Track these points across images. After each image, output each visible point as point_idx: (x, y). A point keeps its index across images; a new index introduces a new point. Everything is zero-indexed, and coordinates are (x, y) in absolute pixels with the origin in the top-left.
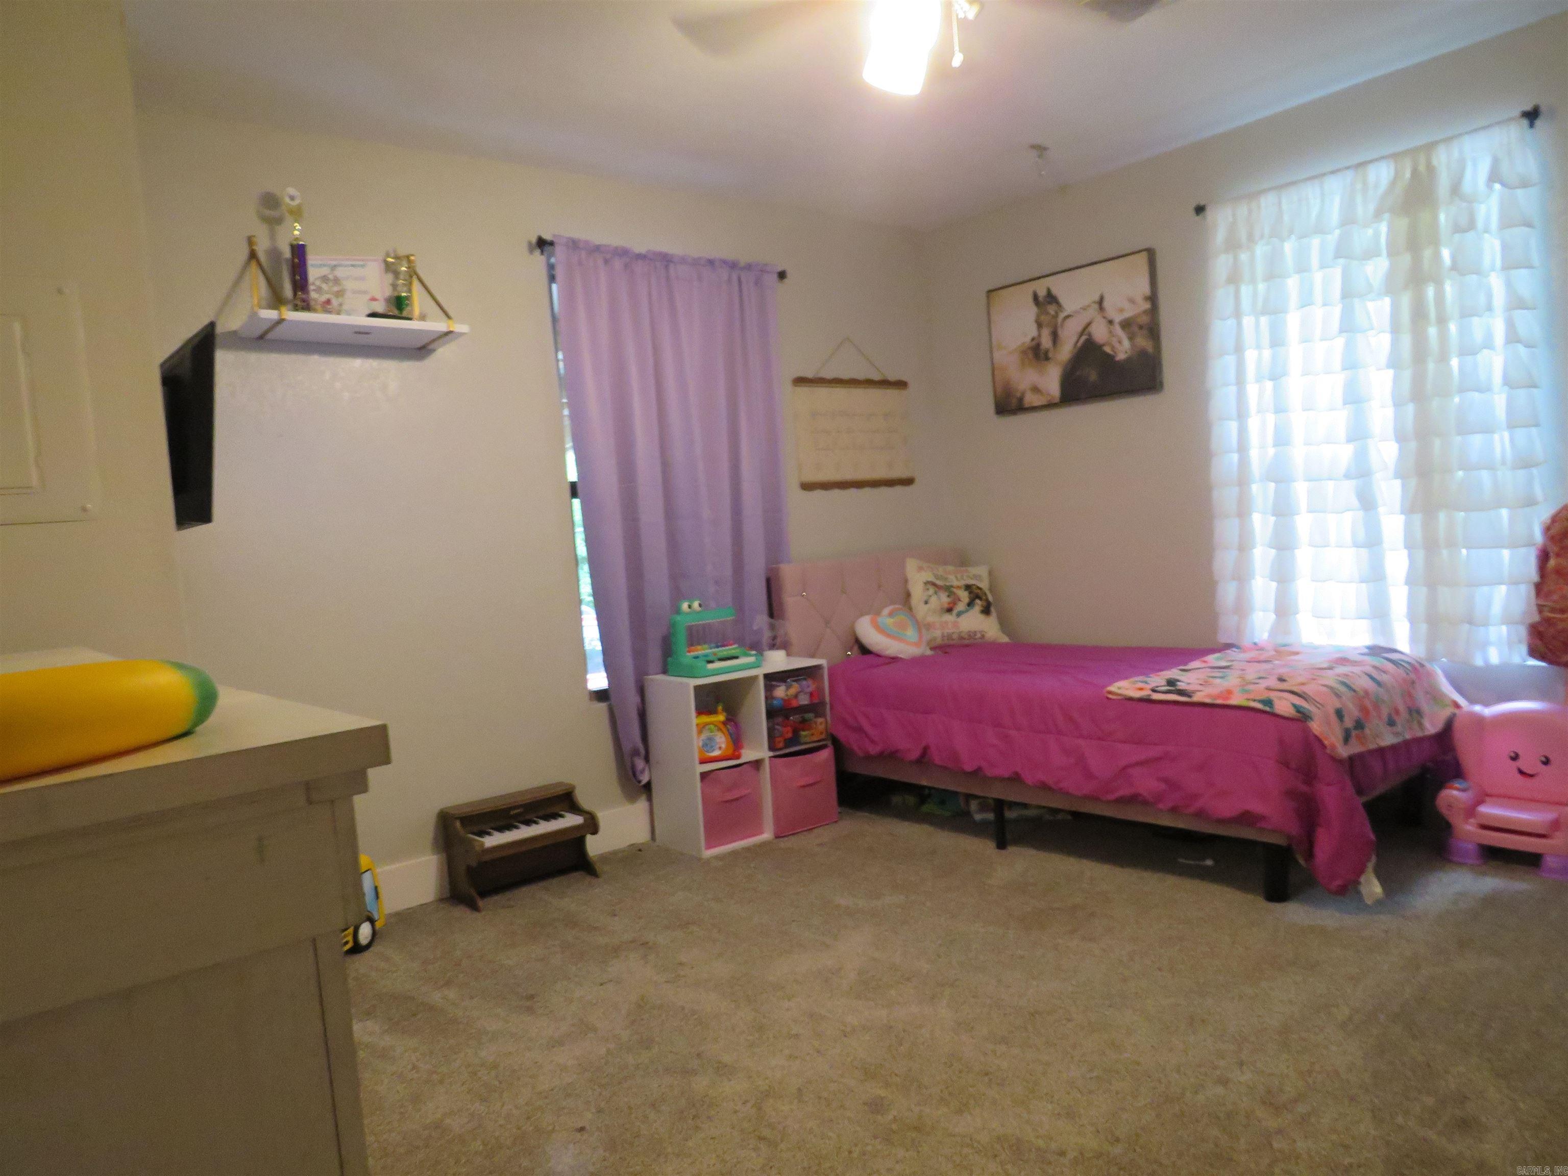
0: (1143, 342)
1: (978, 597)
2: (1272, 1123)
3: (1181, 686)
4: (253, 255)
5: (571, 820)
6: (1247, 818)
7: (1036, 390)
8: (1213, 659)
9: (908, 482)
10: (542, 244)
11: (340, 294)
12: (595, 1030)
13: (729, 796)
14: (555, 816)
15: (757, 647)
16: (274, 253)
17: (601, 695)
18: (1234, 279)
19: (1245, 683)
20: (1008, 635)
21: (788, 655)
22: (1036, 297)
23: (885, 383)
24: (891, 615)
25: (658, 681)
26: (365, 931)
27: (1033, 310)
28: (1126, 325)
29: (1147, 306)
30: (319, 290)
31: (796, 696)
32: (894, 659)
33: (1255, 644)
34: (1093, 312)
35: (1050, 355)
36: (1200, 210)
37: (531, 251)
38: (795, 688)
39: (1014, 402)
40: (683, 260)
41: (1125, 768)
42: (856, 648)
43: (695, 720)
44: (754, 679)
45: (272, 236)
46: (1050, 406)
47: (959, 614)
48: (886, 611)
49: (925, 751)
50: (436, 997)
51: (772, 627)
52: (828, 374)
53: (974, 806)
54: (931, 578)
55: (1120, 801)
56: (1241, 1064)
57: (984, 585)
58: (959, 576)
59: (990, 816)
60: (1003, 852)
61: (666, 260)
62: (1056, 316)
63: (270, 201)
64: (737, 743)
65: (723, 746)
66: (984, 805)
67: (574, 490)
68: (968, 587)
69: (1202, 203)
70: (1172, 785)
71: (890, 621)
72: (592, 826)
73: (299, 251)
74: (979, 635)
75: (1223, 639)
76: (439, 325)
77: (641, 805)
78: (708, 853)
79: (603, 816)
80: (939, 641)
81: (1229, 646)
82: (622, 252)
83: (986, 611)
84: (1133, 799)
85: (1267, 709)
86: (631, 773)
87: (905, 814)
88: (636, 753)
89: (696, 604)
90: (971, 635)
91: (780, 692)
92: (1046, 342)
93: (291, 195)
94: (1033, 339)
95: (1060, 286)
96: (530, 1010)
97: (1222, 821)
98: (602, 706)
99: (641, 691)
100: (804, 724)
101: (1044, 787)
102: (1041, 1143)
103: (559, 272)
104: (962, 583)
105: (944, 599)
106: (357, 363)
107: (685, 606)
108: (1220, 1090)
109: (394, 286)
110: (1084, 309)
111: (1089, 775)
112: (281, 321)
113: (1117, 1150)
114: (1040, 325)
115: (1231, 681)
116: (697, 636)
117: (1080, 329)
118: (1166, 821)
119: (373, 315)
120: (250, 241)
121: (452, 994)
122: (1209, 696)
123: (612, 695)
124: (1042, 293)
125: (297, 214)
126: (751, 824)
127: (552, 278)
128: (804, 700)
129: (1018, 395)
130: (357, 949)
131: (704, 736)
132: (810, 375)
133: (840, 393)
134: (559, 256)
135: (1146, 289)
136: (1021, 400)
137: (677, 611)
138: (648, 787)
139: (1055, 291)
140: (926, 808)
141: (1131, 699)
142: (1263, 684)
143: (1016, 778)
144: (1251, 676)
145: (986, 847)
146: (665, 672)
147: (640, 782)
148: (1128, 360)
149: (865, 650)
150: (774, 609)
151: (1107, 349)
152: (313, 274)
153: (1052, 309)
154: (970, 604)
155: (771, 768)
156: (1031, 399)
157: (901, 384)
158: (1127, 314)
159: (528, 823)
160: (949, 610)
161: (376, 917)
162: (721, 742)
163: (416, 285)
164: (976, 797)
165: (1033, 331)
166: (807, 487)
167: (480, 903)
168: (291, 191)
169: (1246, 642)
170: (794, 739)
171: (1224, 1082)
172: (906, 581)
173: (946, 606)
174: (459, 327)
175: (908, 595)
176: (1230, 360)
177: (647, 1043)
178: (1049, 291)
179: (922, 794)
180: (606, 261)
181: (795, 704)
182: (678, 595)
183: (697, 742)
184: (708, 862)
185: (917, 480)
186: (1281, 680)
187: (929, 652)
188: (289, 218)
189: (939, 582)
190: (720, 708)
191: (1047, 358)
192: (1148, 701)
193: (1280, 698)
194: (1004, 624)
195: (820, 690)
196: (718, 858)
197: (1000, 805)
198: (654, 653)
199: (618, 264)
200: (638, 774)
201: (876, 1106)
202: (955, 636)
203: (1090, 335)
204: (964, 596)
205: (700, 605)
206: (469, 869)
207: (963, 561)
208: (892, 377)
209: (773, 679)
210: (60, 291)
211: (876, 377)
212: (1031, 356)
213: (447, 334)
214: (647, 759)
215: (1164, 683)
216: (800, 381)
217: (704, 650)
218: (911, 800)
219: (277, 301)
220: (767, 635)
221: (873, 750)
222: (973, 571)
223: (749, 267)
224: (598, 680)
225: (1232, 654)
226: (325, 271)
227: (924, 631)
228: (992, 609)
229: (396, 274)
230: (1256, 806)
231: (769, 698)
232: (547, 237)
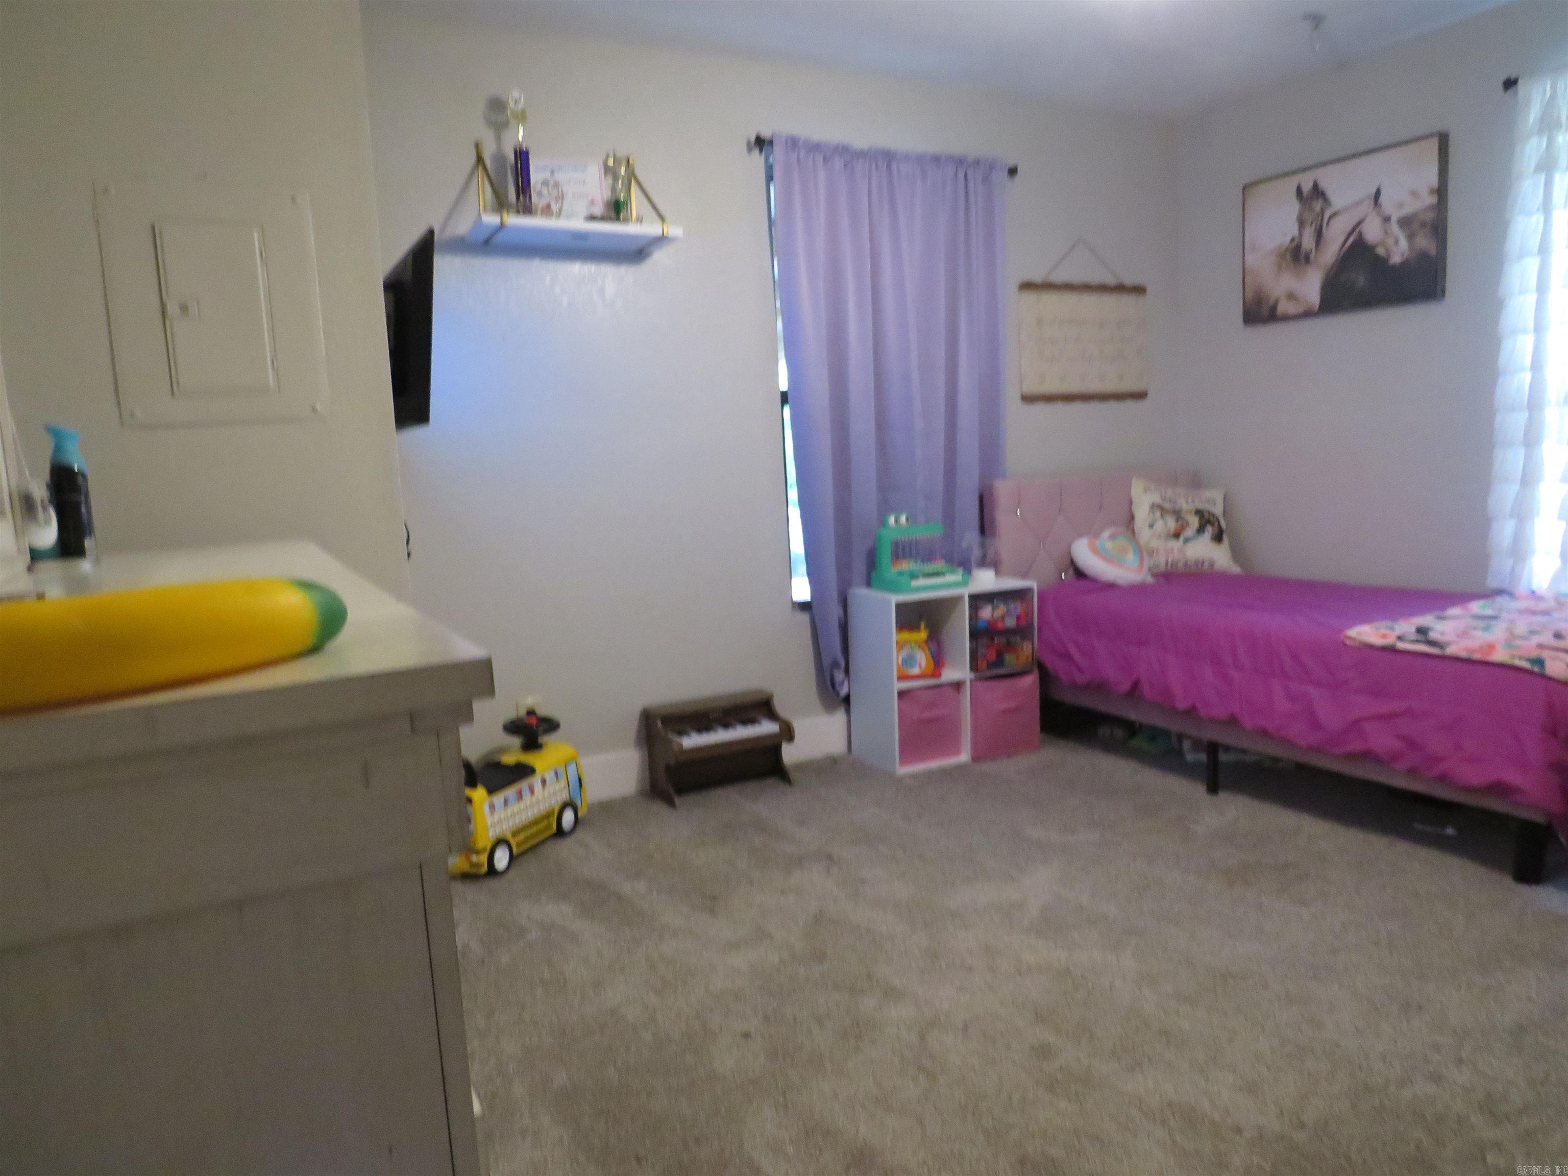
0: (1424, 242)
1: (1209, 522)
2: (1489, 1134)
3: (1433, 635)
4: (480, 160)
5: (767, 727)
6: (1499, 789)
7: (1291, 296)
8: (1476, 607)
9: (1140, 396)
10: (761, 143)
11: (561, 197)
12: (771, 937)
13: (927, 715)
14: (751, 721)
15: (965, 565)
16: (500, 158)
17: (804, 607)
18: (1547, 166)
19: (1512, 636)
20: (1242, 566)
21: (998, 573)
22: (1299, 191)
23: (1120, 288)
24: (1113, 537)
25: (860, 594)
26: (568, 817)
27: (1294, 207)
28: (1405, 222)
29: (1433, 200)
30: (540, 194)
31: (1003, 618)
32: (1111, 586)
33: (1533, 592)
34: (1368, 206)
35: (1312, 256)
36: (1510, 84)
37: (750, 149)
38: (1001, 609)
39: (1265, 311)
40: (907, 157)
41: (1358, 721)
42: (1071, 572)
43: (894, 636)
44: (958, 599)
45: (498, 139)
46: (1307, 314)
47: (1186, 541)
48: (1106, 534)
49: (1136, 684)
50: (627, 888)
51: (983, 545)
52: (1058, 277)
53: (1186, 745)
54: (1158, 500)
55: (1352, 757)
56: (1460, 1061)
57: (1218, 510)
58: (1190, 499)
59: (1203, 757)
60: (1215, 798)
61: (888, 157)
62: (1323, 212)
63: (497, 105)
64: (938, 662)
65: (923, 665)
66: (1198, 745)
67: (785, 398)
68: (1199, 513)
69: (1513, 77)
70: (1411, 743)
71: (1109, 545)
72: (788, 733)
73: (522, 156)
74: (1206, 564)
75: (1493, 583)
76: (652, 229)
77: (839, 717)
78: (904, 770)
79: (799, 726)
80: (1162, 568)
81: (1499, 592)
82: (843, 150)
83: (1218, 538)
84: (1367, 755)
85: (1536, 669)
86: (829, 683)
87: (1110, 747)
88: (835, 664)
89: (903, 519)
90: (1200, 563)
91: (986, 613)
92: (1308, 242)
93: (516, 97)
94: (1293, 240)
95: (1329, 179)
96: (712, 911)
97: (1470, 789)
98: (804, 617)
99: (844, 603)
100: (1010, 647)
101: (1264, 732)
102: (1217, 1117)
103: (777, 173)
104: (1192, 507)
105: (1172, 524)
106: (576, 269)
107: (892, 520)
108: (1430, 1089)
109: (614, 189)
110: (1357, 204)
111: (1315, 724)
112: (502, 226)
113: (1300, 1137)
114: (1301, 223)
115: (1497, 633)
116: (901, 551)
117: (1349, 228)
118: (1401, 782)
119: (592, 218)
120: (477, 146)
121: (641, 886)
122: (1467, 649)
123: (814, 605)
124: (1307, 187)
125: (522, 117)
126: (949, 744)
127: (770, 178)
128: (1011, 622)
129: (1272, 302)
130: (560, 833)
131: (905, 653)
132: (1038, 278)
133: (1070, 300)
134: (778, 154)
135: (1433, 179)
136: (1274, 308)
137: (883, 523)
138: (847, 700)
139: (1323, 185)
140: (1135, 743)
141: (1371, 647)
142: (1536, 640)
143: (1233, 721)
144: (1521, 627)
145: (1197, 791)
146: (869, 584)
147: (838, 695)
148: (1404, 264)
149: (1080, 574)
150: (985, 527)
151: (1381, 251)
152: (536, 177)
153: (1318, 205)
154: (1201, 530)
155: (971, 690)
156: (1284, 307)
157: (1139, 290)
158: (1408, 210)
159: (726, 726)
160: (1177, 535)
161: (579, 803)
162: (922, 660)
163: (634, 188)
164: (1190, 737)
165: (1294, 230)
166: (1029, 399)
167: (677, 800)
168: (515, 94)
169: (1521, 588)
170: (999, 662)
171: (1437, 1079)
172: (1131, 503)
173: (1172, 531)
174: (674, 231)
175: (1132, 518)
176: (1532, 264)
177: (819, 956)
178: (1316, 186)
179: (1132, 728)
180: (825, 160)
181: (1000, 625)
182: (885, 507)
183: (896, 658)
184: (901, 779)
185: (1149, 394)
186: (1558, 636)
187: (1150, 579)
188: (512, 122)
189: (1167, 505)
190: (923, 625)
191: (1307, 260)
192: (1391, 650)
193: (1554, 659)
194: (1237, 553)
195: (1029, 614)
196: (914, 777)
197: (1213, 748)
198: (859, 565)
199: (838, 163)
200: (837, 685)
201: (1044, 1052)
202: (1180, 565)
203: (1360, 234)
204: (1194, 521)
205: (907, 520)
206: (668, 768)
207: (1196, 483)
208: (1129, 281)
209: (977, 600)
210: (293, 199)
211: (1111, 280)
212: (1288, 257)
213: (661, 240)
214: (847, 671)
215: (1413, 629)
216: (1027, 286)
217: (907, 566)
218: (1119, 733)
219: (501, 205)
220: (976, 553)
221: (1080, 679)
222: (1208, 494)
223: (977, 163)
224: (801, 590)
225: (1501, 601)
226: (546, 175)
227: (1146, 557)
228: (1225, 537)
229: (616, 177)
230: (1513, 777)
231: (974, 616)
232: (766, 134)
